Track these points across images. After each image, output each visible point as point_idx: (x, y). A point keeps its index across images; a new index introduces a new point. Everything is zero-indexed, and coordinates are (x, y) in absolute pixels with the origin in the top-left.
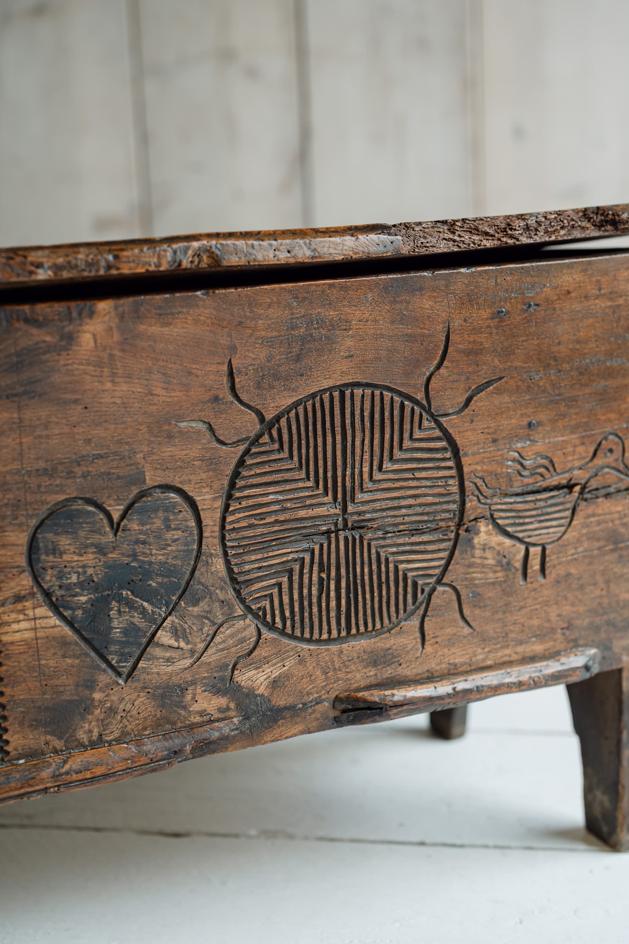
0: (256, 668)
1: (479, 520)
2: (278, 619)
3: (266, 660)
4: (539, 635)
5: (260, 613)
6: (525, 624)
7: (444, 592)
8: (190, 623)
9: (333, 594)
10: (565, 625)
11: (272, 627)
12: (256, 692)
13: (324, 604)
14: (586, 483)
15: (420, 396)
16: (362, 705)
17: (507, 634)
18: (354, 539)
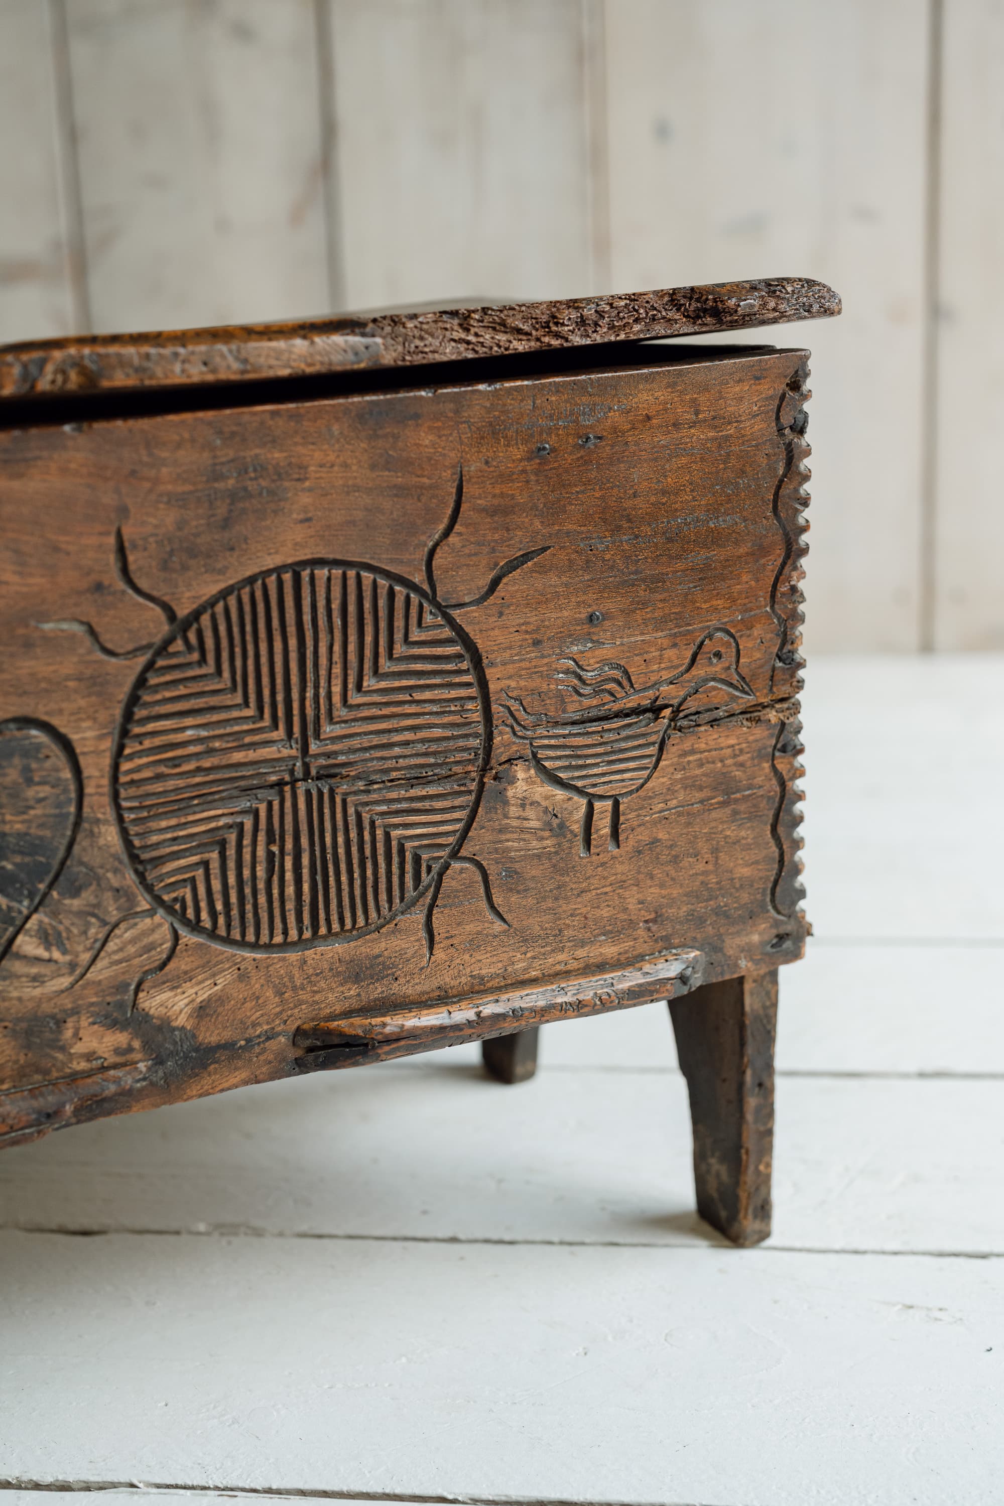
0: (173, 988)
1: (515, 762)
2: (204, 915)
3: (188, 976)
4: (611, 932)
5: (177, 906)
6: (589, 916)
7: (462, 871)
8: (67, 922)
9: (289, 876)
10: (653, 916)
11: (195, 926)
12: (174, 1024)
13: (276, 892)
14: (681, 704)
15: (419, 578)
16: (336, 1041)
17: (560, 931)
18: (321, 794)
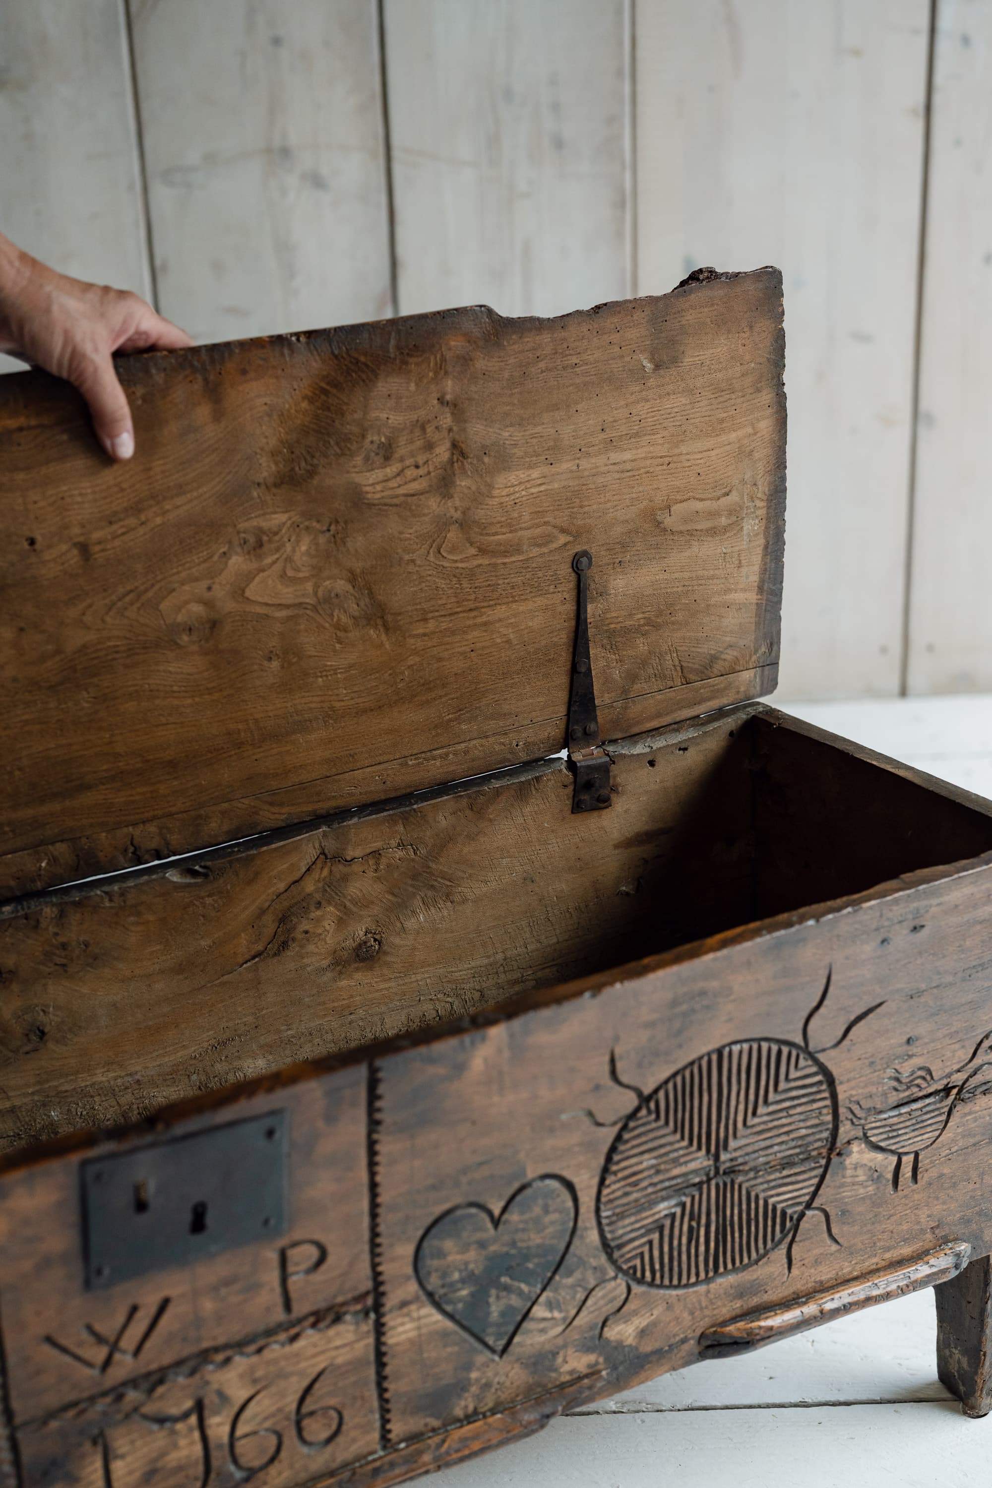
0: (625, 1322)
1: (852, 1142)
2: (648, 1274)
3: (635, 1313)
4: (908, 1239)
5: (631, 1271)
6: (895, 1231)
7: (813, 1216)
8: (563, 1294)
9: (702, 1240)
10: (937, 1224)
11: (641, 1281)
12: (625, 1344)
13: (693, 1251)
14: (964, 1083)
15: (799, 1040)
16: (728, 1341)
17: (875, 1243)
18: (725, 1184)
